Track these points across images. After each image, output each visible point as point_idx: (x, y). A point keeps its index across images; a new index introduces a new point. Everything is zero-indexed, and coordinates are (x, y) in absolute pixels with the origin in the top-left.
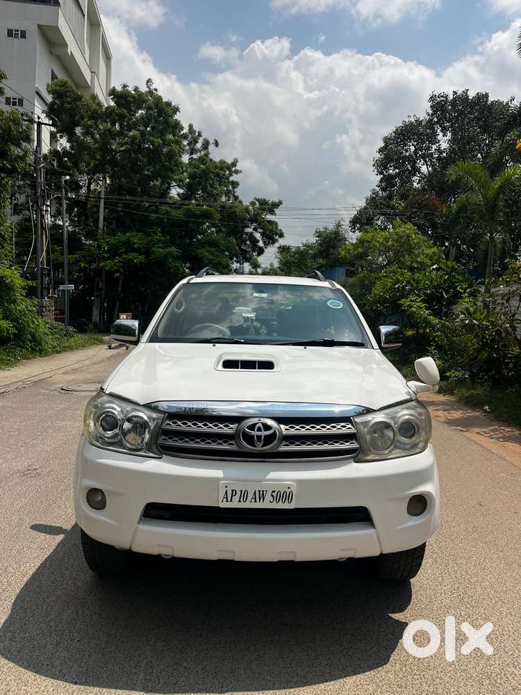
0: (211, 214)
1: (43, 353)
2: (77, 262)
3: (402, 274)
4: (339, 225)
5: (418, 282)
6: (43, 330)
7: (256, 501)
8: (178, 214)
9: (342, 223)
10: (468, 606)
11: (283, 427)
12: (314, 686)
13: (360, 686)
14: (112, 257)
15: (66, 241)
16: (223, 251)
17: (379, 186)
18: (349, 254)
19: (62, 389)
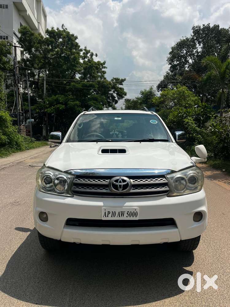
0: (94, 86)
1: (21, 150)
2: (35, 109)
3: (182, 109)
4: (151, 89)
5: (189, 113)
6: (21, 140)
7: (120, 217)
8: (79, 86)
9: (153, 87)
10: (221, 263)
11: (131, 180)
12: (150, 303)
13: (172, 304)
14: (50, 106)
15: (29, 100)
16: (100, 102)
17: (170, 70)
18: (157, 101)
19: (30, 166)
